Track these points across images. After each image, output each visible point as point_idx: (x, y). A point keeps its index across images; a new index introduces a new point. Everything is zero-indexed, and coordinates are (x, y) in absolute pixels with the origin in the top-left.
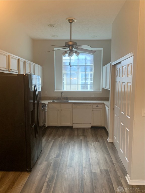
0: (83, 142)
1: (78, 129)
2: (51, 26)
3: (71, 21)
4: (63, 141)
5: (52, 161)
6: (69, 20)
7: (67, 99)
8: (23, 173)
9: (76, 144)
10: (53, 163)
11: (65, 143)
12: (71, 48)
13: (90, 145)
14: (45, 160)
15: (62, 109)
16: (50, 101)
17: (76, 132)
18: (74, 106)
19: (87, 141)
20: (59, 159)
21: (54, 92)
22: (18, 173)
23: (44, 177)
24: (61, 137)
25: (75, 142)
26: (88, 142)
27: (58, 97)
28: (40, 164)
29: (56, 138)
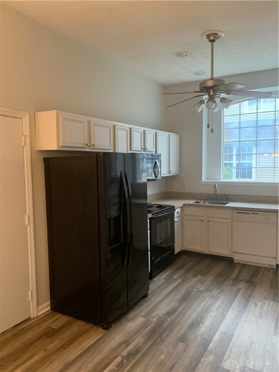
0: (239, 295)
1: (244, 266)
2: (180, 55)
3: (212, 38)
4: (200, 284)
5: (154, 320)
6: (208, 36)
7: (227, 198)
8: (96, 327)
9: (222, 297)
10: (153, 324)
11: (199, 290)
12: (212, 93)
13: (254, 305)
14: (143, 313)
15: (210, 219)
16: (187, 202)
17: (236, 272)
18: (236, 215)
19: (250, 296)
20: (169, 318)
21: (201, 183)
22: (89, 326)
23: (124, 345)
24: (199, 277)
25: (221, 291)
26: (252, 298)
27: (209, 194)
28: (129, 321)
29: (188, 275)
